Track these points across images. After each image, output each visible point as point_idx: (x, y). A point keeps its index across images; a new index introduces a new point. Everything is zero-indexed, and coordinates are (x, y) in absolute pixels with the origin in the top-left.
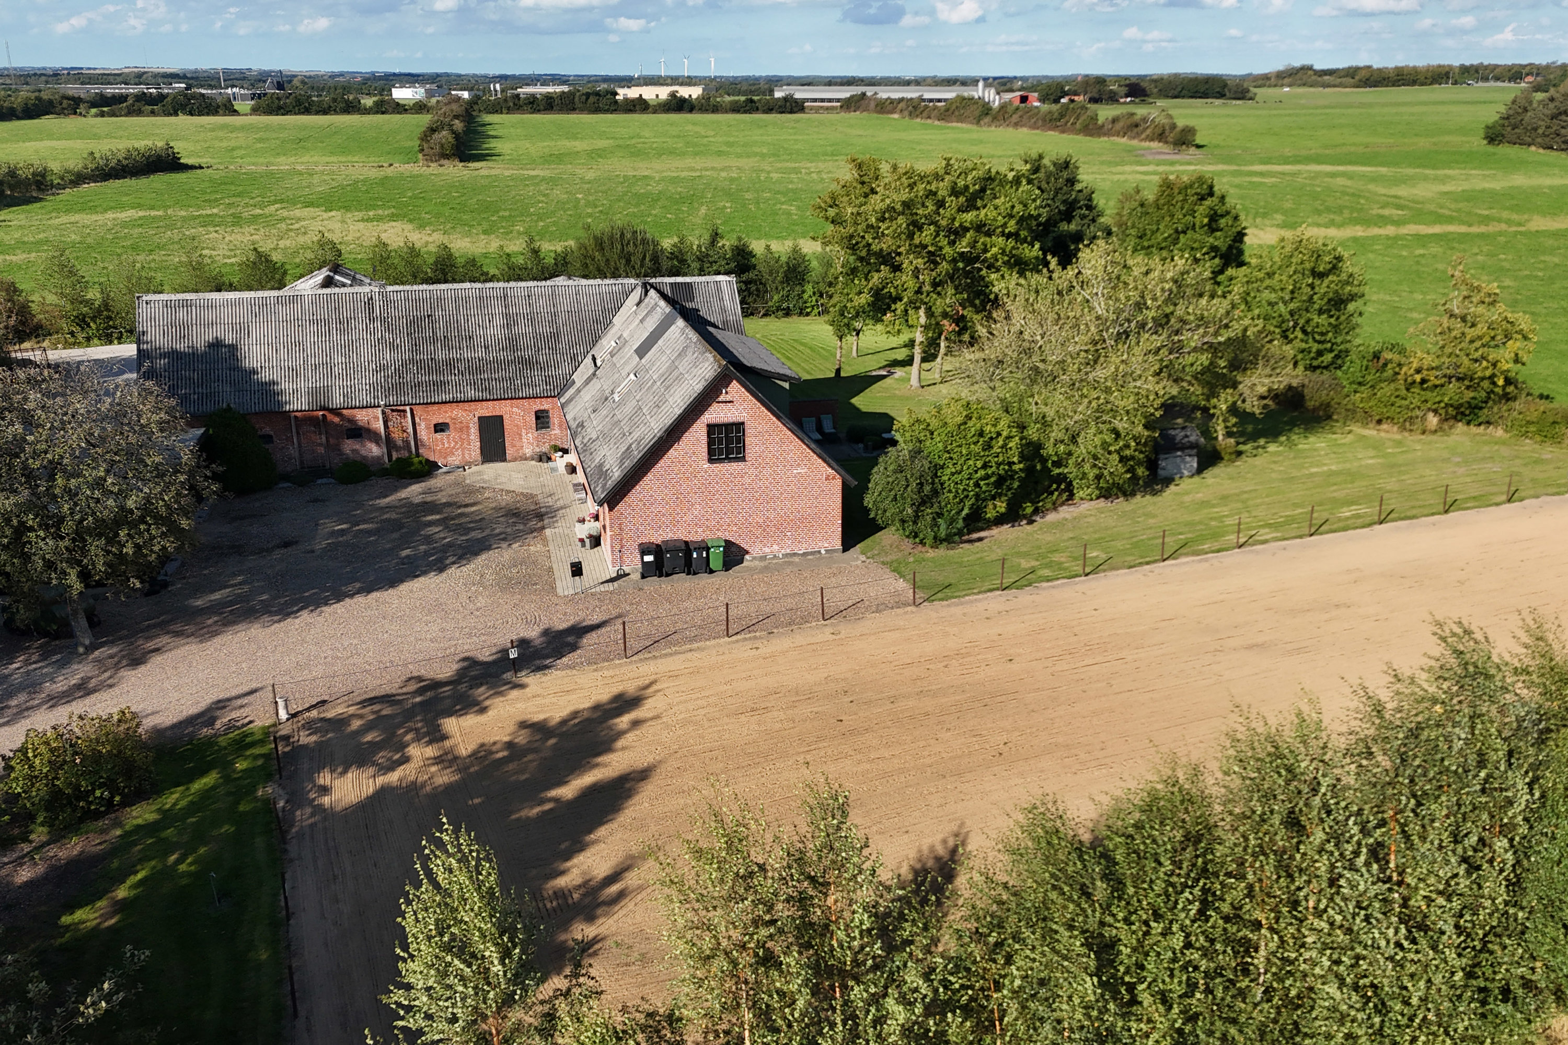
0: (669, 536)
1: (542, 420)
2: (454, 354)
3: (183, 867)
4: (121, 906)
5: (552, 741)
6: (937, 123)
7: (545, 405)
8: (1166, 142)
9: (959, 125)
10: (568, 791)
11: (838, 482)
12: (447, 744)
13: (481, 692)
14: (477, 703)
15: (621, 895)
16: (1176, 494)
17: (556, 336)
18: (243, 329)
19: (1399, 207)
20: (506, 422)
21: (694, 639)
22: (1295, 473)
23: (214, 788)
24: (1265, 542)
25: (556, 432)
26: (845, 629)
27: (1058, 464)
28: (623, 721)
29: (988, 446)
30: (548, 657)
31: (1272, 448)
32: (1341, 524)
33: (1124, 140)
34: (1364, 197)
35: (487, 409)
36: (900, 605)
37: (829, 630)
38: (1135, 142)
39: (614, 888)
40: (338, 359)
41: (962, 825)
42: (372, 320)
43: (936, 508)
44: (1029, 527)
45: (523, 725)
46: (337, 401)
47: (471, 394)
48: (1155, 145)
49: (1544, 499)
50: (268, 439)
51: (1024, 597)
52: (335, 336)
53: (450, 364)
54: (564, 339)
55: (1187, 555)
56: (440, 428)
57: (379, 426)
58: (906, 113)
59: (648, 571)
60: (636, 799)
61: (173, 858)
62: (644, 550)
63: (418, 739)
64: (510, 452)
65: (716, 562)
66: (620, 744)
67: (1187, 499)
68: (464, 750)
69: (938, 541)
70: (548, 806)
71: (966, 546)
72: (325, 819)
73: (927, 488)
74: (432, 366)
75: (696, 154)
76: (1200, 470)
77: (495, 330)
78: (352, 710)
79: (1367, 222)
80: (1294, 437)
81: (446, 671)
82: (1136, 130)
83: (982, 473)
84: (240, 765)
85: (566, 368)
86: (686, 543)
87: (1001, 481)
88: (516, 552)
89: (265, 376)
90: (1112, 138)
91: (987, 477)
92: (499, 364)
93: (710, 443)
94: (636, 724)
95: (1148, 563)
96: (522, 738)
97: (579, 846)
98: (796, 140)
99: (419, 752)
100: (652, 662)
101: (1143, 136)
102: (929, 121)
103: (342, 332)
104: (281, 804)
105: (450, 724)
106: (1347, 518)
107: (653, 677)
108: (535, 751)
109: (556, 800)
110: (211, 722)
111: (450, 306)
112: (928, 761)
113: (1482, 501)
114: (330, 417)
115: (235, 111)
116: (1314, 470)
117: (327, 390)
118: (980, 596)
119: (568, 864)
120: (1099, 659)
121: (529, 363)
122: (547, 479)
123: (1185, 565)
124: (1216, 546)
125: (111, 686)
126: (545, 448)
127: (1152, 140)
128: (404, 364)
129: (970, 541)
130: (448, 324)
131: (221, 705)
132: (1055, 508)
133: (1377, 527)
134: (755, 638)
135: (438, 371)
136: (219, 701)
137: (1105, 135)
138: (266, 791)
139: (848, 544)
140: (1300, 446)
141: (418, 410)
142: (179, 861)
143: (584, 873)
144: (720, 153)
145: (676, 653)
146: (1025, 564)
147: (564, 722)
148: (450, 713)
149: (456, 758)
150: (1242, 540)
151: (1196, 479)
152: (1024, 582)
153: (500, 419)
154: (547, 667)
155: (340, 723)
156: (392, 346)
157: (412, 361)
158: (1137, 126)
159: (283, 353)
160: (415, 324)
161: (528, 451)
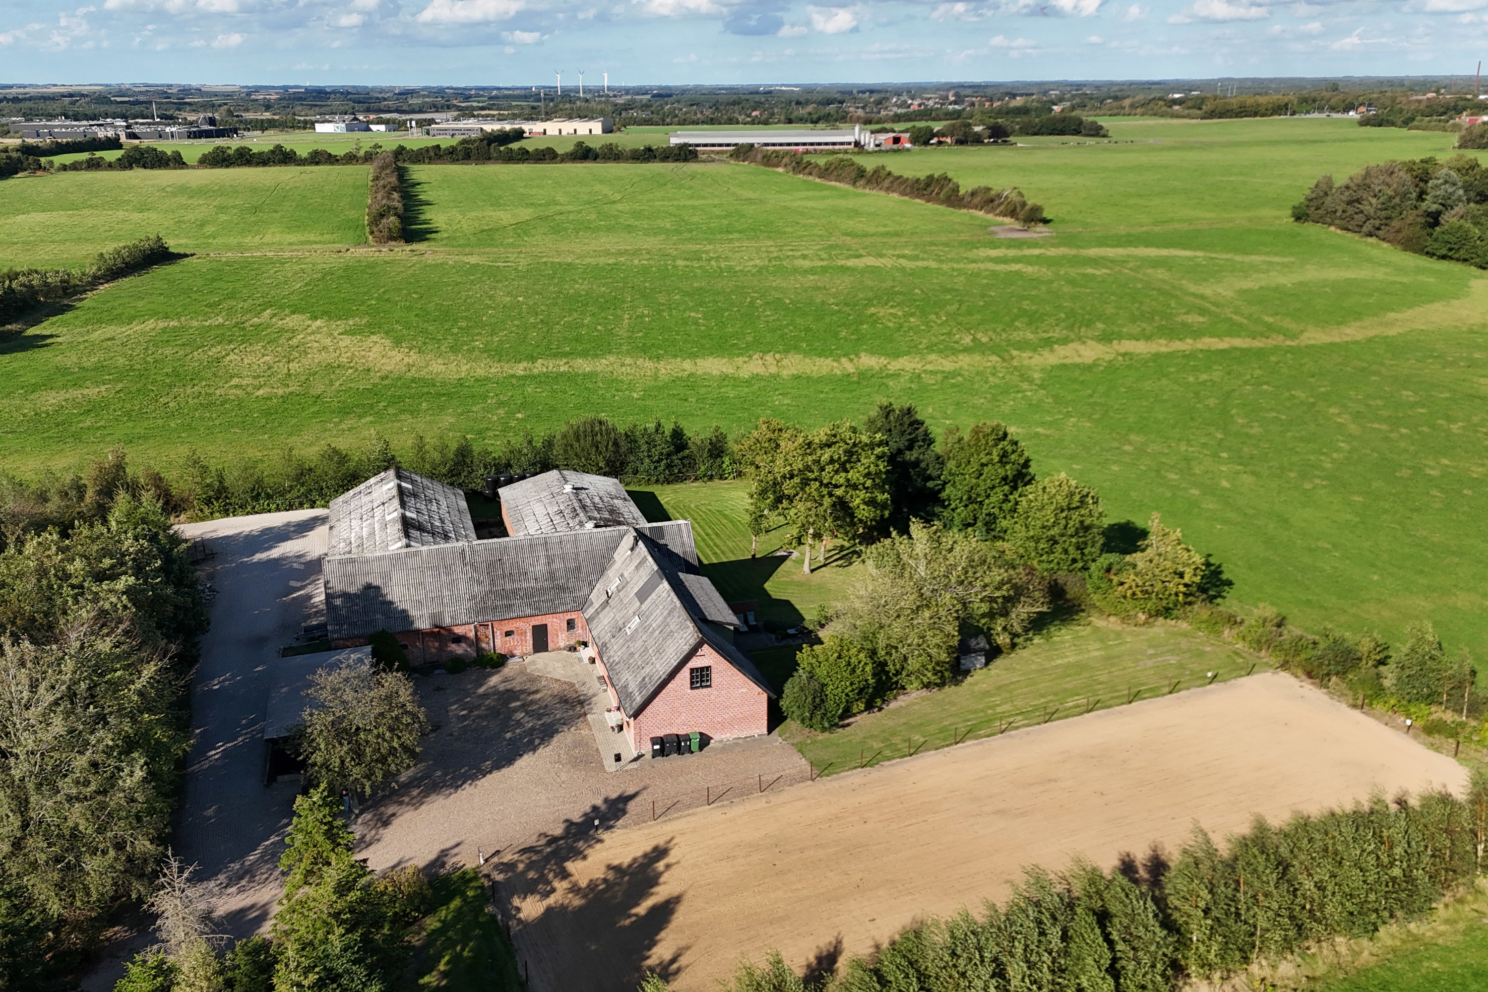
0: (668, 732)
1: (571, 624)
2: (516, 586)
3: (465, 954)
4: (444, 975)
5: (626, 878)
6: (818, 180)
7: (573, 616)
8: (1017, 219)
9: (837, 184)
10: (642, 909)
11: (765, 696)
12: (573, 879)
13: (580, 844)
14: (582, 852)
15: (679, 970)
16: (970, 684)
17: (578, 569)
18: (387, 576)
19: (1202, 311)
20: (549, 628)
21: (689, 807)
22: (1047, 665)
23: (461, 908)
24: (1017, 728)
25: (580, 633)
26: (775, 799)
27: (895, 675)
28: (661, 865)
29: (853, 671)
30: (610, 820)
31: (1037, 640)
32: (1065, 713)
33: (981, 213)
34: (1176, 297)
35: (537, 621)
36: (803, 779)
37: (764, 800)
38: (990, 216)
39: (675, 966)
40: (446, 593)
41: (839, 934)
42: (465, 565)
43: (822, 711)
44: (878, 714)
45: (610, 867)
46: (447, 621)
47: (528, 612)
48: (1007, 220)
49: (1193, 690)
50: (405, 647)
51: (874, 774)
52: (443, 578)
53: (514, 592)
54: (584, 570)
55: (970, 738)
56: (508, 634)
57: (472, 635)
58: (790, 168)
59: (655, 754)
60: (675, 916)
61: (458, 948)
62: (654, 741)
63: (555, 877)
64: (551, 645)
65: (695, 746)
66: (662, 880)
67: (976, 688)
68: (583, 883)
69: (824, 730)
70: (633, 919)
71: (840, 730)
72: (525, 927)
73: (818, 700)
74: (505, 595)
75: (609, 229)
76: (987, 664)
77: (540, 568)
78: (516, 857)
79: (1173, 332)
80: (1052, 629)
81: (558, 830)
82: (991, 205)
83: (850, 689)
84: (470, 893)
85: (586, 591)
86: (677, 735)
87: (861, 691)
88: (574, 735)
89: (401, 606)
90: (971, 211)
91: (853, 690)
92: (542, 591)
93: (692, 678)
94: (668, 866)
95: (947, 746)
96: (611, 876)
97: (653, 943)
98: (694, 208)
99: (561, 886)
100: (669, 824)
101: (998, 211)
102: (811, 178)
103: (447, 574)
104: (499, 917)
105: (570, 866)
106: (1071, 708)
107: (671, 835)
108: (619, 884)
109: (636, 915)
110: (443, 865)
111: (512, 553)
112: (821, 891)
113: (1155, 693)
114: (442, 631)
115: (184, 163)
116: (1059, 662)
117: (441, 614)
118: (849, 773)
119: (650, 953)
120: (914, 821)
121: (563, 589)
122: (577, 668)
123: (969, 747)
124: (989, 731)
125: (378, 840)
126: (572, 642)
127: (1005, 215)
128: (486, 594)
129: (843, 726)
130: (512, 565)
131: (444, 853)
132: (895, 698)
133: (1086, 715)
134: (723, 806)
135: (507, 598)
136: (443, 851)
137: (965, 207)
138: (489, 909)
139: (770, 730)
140: (1055, 639)
141: (496, 624)
142: (463, 949)
143: (660, 958)
144: (629, 229)
145: (681, 817)
146: (876, 745)
147: (630, 866)
148: (568, 859)
149: (580, 889)
150: (1004, 727)
151: (985, 670)
152: (874, 761)
153: (545, 626)
154: (612, 827)
155: (509, 867)
156: (479, 583)
157: (491, 591)
158: (992, 201)
159: (412, 590)
160: (491, 565)
161: (562, 645)
